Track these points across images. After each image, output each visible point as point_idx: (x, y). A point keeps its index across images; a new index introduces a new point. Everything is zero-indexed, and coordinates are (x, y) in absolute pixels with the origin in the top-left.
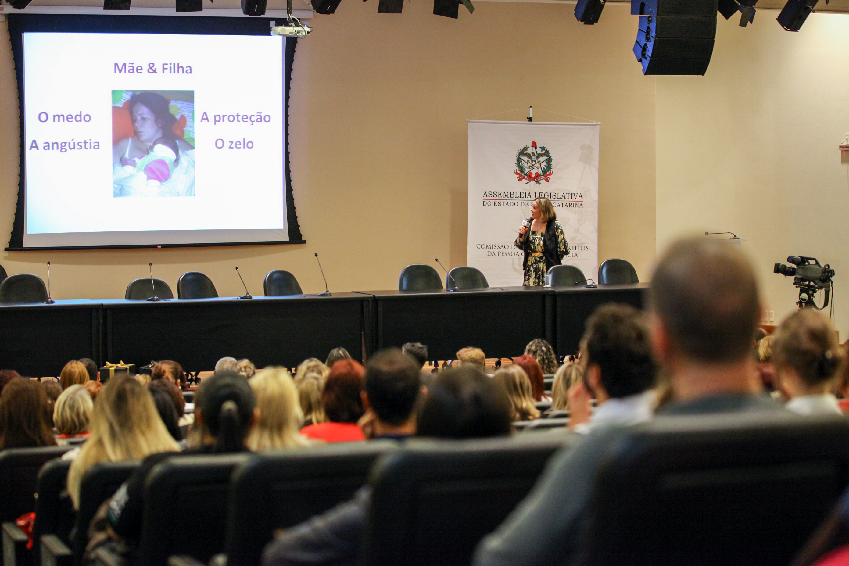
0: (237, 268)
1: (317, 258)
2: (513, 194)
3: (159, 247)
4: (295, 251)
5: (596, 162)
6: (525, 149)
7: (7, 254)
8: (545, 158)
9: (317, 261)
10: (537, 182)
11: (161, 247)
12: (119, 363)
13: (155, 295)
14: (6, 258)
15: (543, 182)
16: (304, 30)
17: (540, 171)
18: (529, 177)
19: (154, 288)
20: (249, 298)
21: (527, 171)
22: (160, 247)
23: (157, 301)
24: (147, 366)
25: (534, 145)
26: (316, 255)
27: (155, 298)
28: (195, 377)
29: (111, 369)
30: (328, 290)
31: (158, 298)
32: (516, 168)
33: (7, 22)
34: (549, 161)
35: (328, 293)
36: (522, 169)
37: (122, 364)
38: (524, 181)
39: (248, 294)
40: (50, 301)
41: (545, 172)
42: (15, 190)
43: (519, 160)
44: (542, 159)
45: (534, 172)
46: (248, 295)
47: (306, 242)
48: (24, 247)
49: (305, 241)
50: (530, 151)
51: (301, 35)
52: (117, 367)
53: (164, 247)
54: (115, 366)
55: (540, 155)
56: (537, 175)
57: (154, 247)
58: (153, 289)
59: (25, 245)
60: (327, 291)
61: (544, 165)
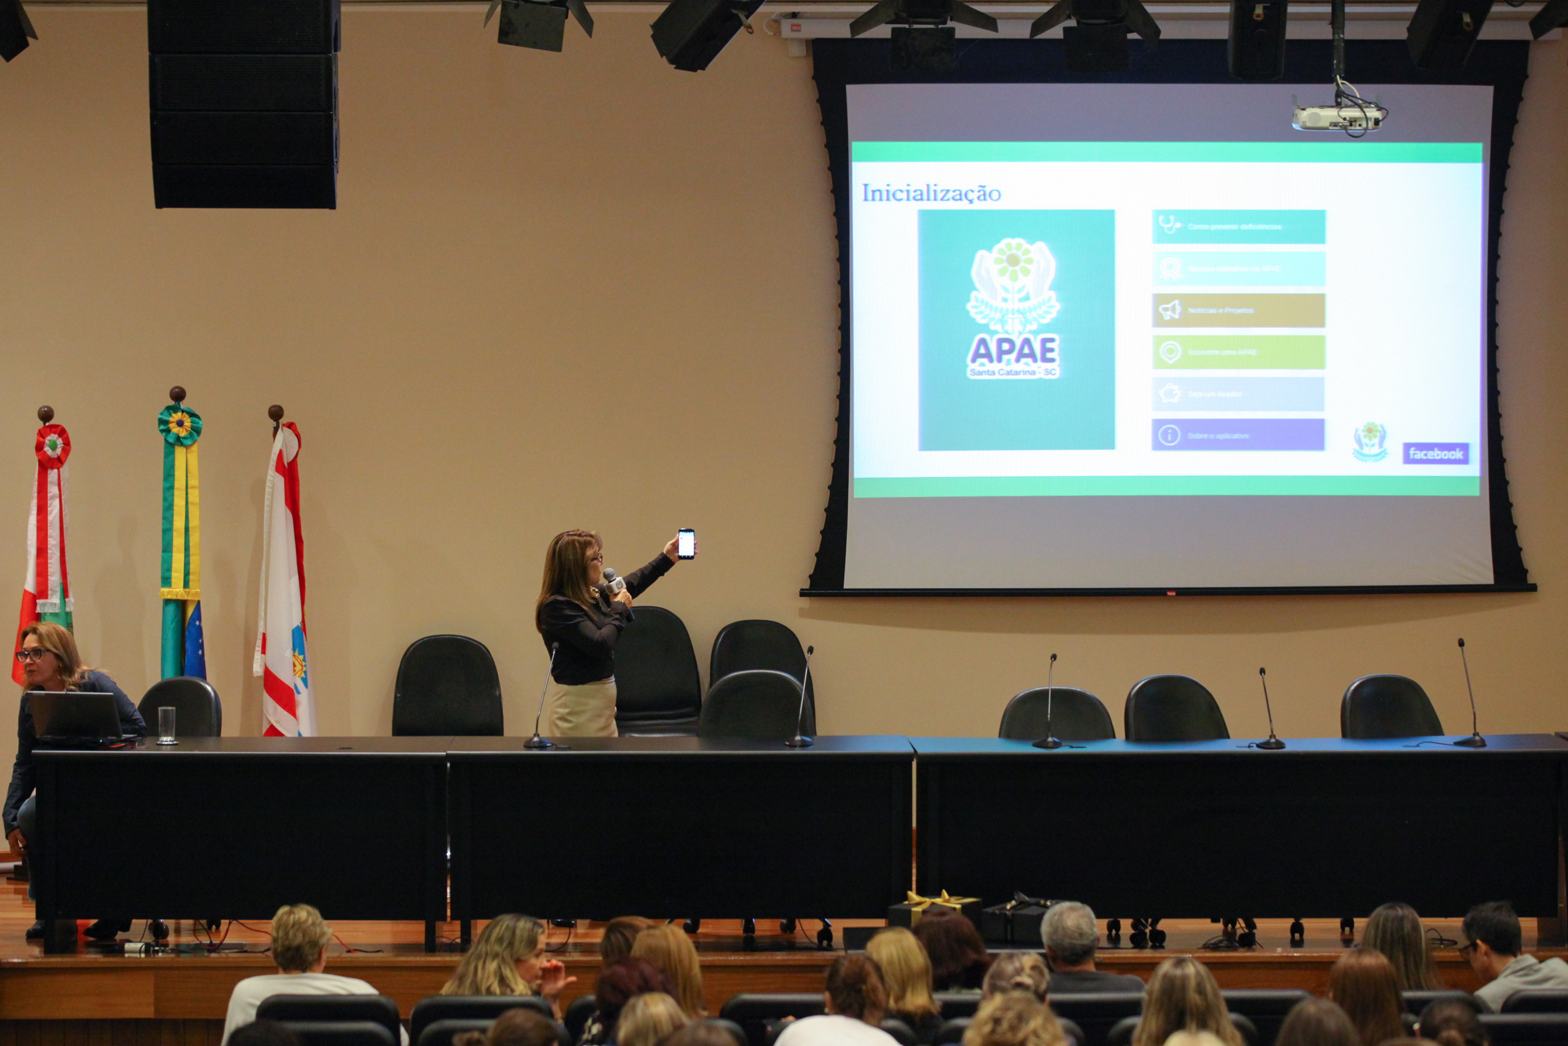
0: (1262, 671)
1: (1462, 650)
3: (1169, 594)
7: (805, 602)
9: (1462, 657)
11: (1177, 595)
12: (939, 895)
13: (1050, 734)
16: (1364, 116)
19: (1049, 716)
20: (1274, 746)
22: (1174, 594)
23: (1051, 748)
24: (1000, 906)
26: (1461, 643)
27: (1050, 739)
28: (1150, 928)
29: (914, 909)
30: (1477, 731)
31: (1056, 740)
33: (811, 60)
35: (1477, 738)
37: (944, 897)
39: (1275, 736)
40: (798, 740)
46: (1273, 740)
47: (1538, 589)
48: (845, 587)
49: (1535, 584)
51: (1358, 128)
52: (933, 904)
53: (1184, 593)
54: (928, 901)
57: (1159, 593)
58: (1047, 718)
59: (849, 584)
60: (1474, 735)
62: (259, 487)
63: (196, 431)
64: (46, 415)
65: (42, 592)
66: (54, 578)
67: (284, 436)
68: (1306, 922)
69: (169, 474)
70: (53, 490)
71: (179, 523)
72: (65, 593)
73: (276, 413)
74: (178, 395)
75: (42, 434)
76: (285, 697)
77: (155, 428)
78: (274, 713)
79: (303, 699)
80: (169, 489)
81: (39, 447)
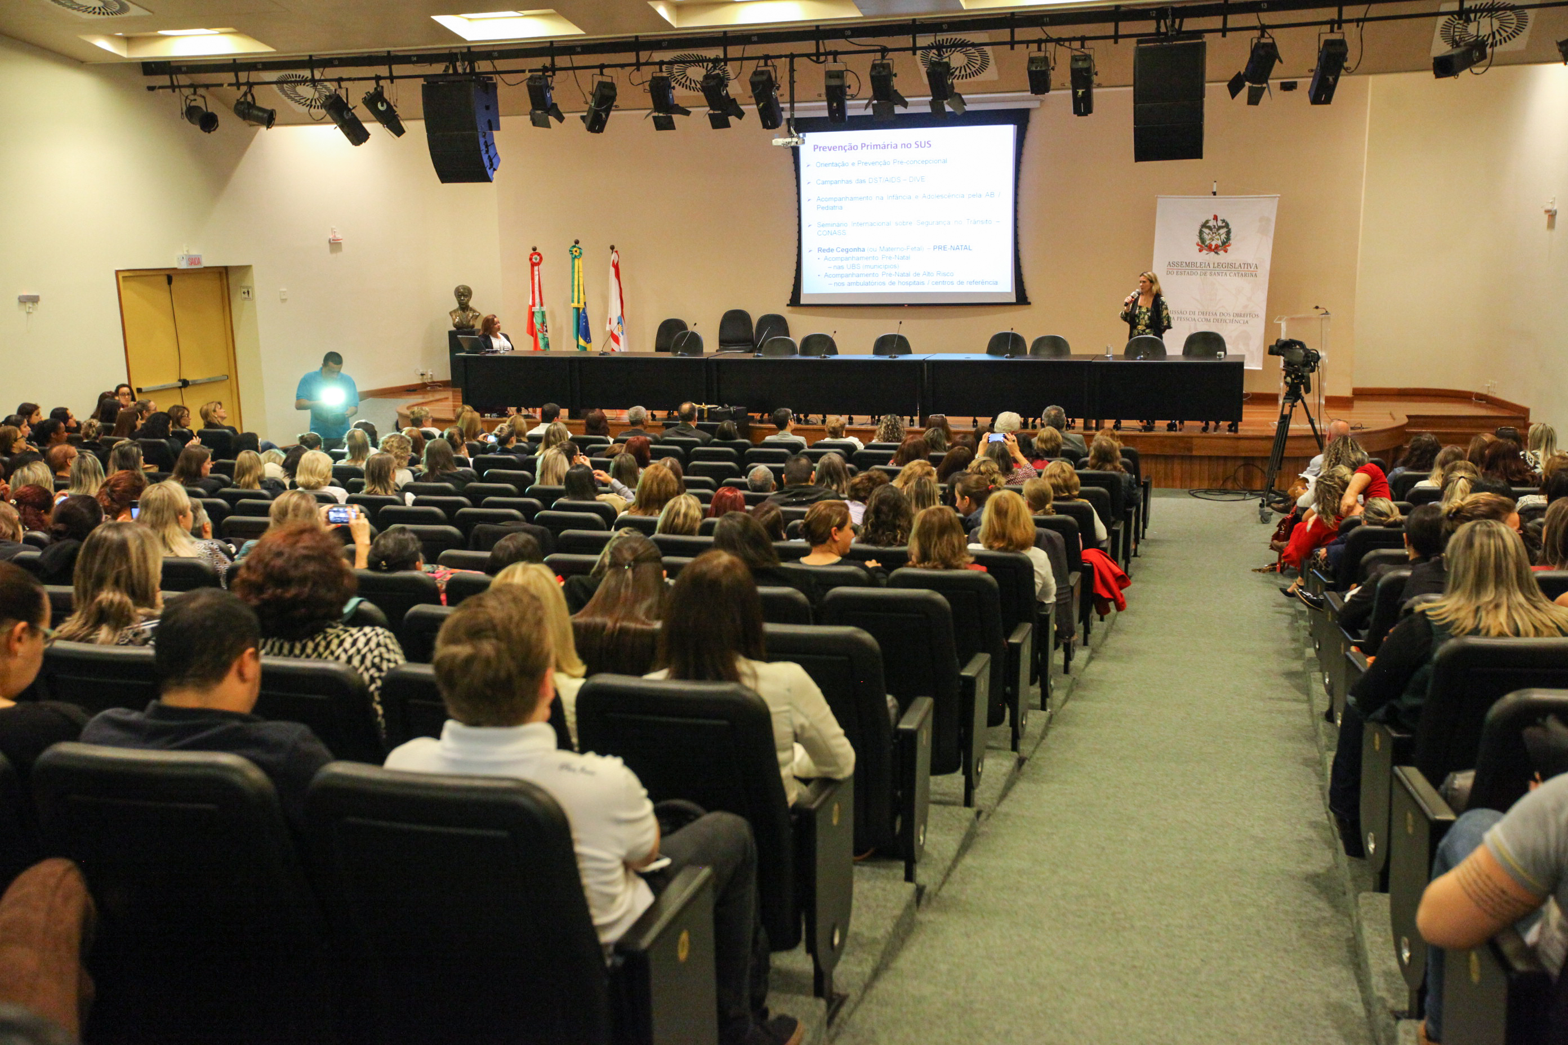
2: (1194, 264)
3: (906, 306)
4: (1022, 311)
5: (1272, 234)
6: (1207, 222)
7: (790, 308)
8: (1224, 230)
10: (1216, 253)
11: (908, 306)
14: (790, 312)
15: (1222, 252)
17: (1219, 243)
18: (1210, 248)
21: (1207, 242)
25: (1216, 218)
32: (1198, 240)
34: (1228, 233)
36: (1202, 240)
38: (1205, 252)
41: (1224, 243)
42: (795, 258)
43: (1201, 232)
44: (1223, 231)
45: (1214, 243)
50: (1212, 223)
53: (910, 305)
55: (1220, 228)
56: (1217, 247)
59: (802, 302)
61: (1223, 237)
62: (608, 273)
63: (581, 253)
64: (534, 249)
65: (534, 305)
66: (537, 300)
67: (614, 254)
68: (854, 416)
69: (573, 267)
70: (536, 273)
71: (576, 283)
72: (542, 305)
73: (612, 248)
74: (577, 242)
75: (532, 255)
76: (616, 339)
77: (568, 253)
78: (614, 345)
79: (621, 338)
80: (573, 272)
81: (531, 259)
